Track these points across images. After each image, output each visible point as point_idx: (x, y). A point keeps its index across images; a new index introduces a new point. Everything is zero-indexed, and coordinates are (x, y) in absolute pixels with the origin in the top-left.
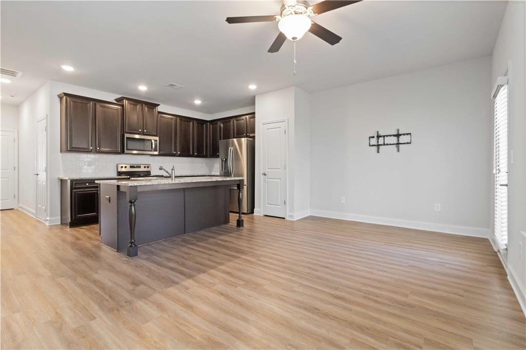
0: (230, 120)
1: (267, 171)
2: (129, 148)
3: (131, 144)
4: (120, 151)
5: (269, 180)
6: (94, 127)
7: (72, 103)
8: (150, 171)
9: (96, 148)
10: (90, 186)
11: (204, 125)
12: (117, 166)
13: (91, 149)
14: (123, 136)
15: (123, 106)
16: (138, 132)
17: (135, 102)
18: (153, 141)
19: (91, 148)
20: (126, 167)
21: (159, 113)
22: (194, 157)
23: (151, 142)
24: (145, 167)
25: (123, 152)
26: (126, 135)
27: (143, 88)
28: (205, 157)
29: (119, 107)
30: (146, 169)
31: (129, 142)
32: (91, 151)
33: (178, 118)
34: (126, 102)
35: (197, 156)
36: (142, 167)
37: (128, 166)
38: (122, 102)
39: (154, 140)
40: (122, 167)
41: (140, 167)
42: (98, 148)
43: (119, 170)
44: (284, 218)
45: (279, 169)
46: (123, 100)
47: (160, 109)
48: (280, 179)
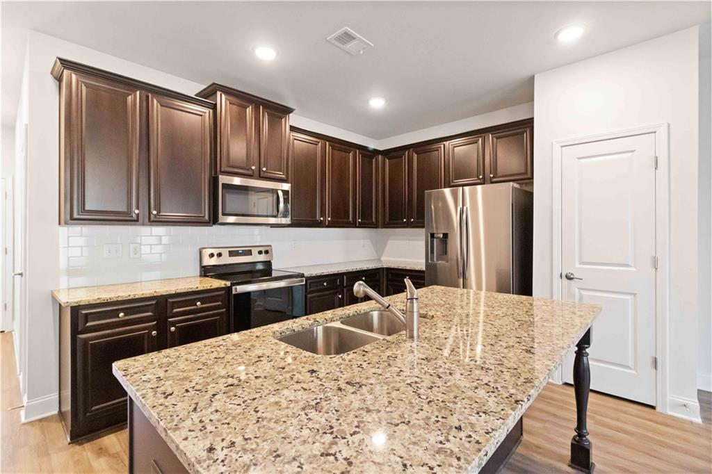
0: (435, 146)
1: (576, 268)
2: (228, 210)
3: (232, 201)
4: (207, 218)
5: (583, 292)
6: (144, 155)
7: (84, 88)
8: (270, 261)
9: (150, 213)
10: (127, 318)
11: (374, 160)
12: (201, 253)
13: (138, 215)
14: (214, 181)
15: (214, 107)
16: (250, 172)
17: (242, 98)
18: (280, 194)
19: (137, 211)
20: (220, 255)
21: (293, 129)
22: (356, 227)
23: (275, 196)
24: (260, 253)
25: (214, 220)
26: (223, 179)
27: (265, 53)
28: (374, 226)
29: (206, 110)
30: (263, 258)
31: (228, 196)
32: (137, 221)
33: (327, 143)
34: (222, 100)
35: (362, 226)
36: (255, 251)
37: (225, 252)
38: (213, 97)
39: (282, 191)
40: (212, 255)
41: (249, 253)
42: (155, 212)
43: (205, 264)
44: (653, 407)
45: (628, 266)
46: (216, 93)
47: (294, 120)
48: (634, 294)
